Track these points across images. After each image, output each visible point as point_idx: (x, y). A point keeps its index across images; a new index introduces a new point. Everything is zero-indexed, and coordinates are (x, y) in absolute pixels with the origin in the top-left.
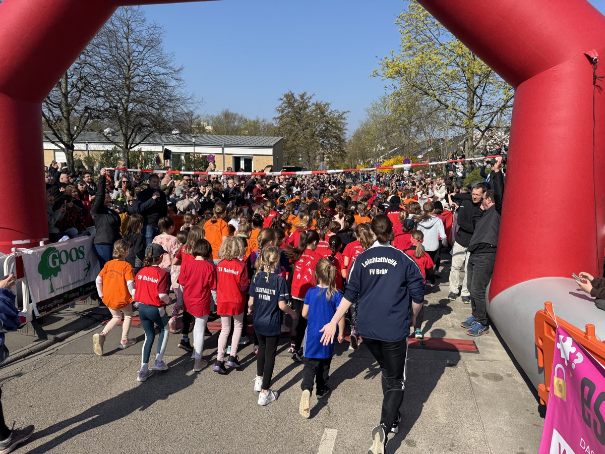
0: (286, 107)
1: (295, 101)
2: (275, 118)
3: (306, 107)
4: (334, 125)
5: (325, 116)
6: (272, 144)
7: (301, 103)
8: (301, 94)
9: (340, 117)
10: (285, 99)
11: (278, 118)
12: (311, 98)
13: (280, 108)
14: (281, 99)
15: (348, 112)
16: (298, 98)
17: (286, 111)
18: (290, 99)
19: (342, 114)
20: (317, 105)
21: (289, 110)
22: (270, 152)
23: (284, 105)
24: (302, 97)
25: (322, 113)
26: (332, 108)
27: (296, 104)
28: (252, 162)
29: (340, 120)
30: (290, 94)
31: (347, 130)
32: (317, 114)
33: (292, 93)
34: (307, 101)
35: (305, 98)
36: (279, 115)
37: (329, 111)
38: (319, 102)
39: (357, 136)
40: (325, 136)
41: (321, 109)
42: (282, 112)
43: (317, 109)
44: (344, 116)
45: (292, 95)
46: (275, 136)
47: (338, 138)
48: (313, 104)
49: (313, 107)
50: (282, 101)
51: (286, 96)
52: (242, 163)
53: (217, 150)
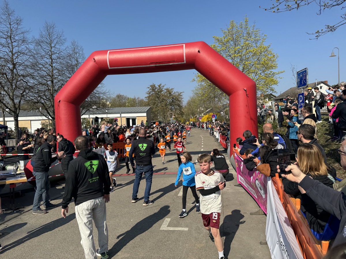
1: (156, 88)
2: (146, 97)
3: (161, 91)
4: (177, 99)
5: (171, 95)
6: (146, 111)
7: (159, 89)
9: (179, 95)
10: (150, 88)
11: (147, 97)
12: (164, 86)
13: (148, 92)
14: (149, 88)
15: (183, 92)
16: (158, 87)
18: (153, 87)
20: (167, 89)
21: (153, 93)
22: (145, 114)
23: (150, 90)
24: (159, 86)
25: (170, 93)
26: (175, 91)
27: (156, 90)
28: (136, 120)
29: (179, 97)
31: (183, 101)
32: (167, 94)
33: (155, 84)
34: (162, 88)
35: (161, 86)
36: (147, 95)
37: (173, 92)
38: (168, 88)
39: (189, 104)
40: (172, 105)
41: (169, 92)
42: (150, 94)
43: (167, 92)
44: (181, 94)
45: (154, 85)
46: (146, 106)
47: (179, 105)
48: (165, 89)
49: (165, 91)
51: (151, 86)
52: (131, 121)
53: (118, 115)
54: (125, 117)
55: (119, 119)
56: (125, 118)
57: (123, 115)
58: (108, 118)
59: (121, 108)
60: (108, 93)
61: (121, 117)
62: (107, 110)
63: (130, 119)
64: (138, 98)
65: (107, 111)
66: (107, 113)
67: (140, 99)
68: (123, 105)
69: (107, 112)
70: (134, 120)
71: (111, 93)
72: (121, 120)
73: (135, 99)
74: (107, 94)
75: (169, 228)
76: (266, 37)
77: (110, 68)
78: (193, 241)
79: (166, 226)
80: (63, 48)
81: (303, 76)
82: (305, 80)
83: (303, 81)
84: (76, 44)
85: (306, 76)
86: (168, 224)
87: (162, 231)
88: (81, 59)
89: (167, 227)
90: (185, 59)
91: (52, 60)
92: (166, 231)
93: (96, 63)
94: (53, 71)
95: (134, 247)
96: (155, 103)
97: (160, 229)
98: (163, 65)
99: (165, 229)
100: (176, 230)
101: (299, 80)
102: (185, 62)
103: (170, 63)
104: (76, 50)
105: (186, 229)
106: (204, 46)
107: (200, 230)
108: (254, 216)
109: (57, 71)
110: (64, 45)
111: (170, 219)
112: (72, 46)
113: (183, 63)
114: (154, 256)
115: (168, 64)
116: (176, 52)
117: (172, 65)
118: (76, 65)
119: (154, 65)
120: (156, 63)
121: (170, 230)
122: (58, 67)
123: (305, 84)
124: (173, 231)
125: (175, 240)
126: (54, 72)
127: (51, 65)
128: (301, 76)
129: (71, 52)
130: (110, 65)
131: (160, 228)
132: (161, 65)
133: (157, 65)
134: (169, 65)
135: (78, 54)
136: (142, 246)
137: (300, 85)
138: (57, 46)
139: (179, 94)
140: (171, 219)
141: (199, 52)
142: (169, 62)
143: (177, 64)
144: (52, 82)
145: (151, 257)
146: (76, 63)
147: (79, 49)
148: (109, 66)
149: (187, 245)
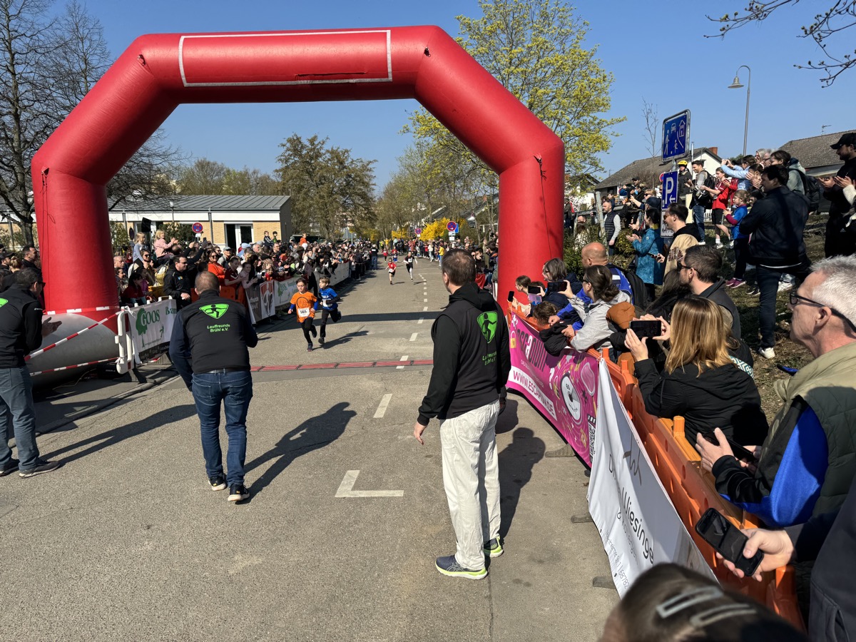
0: (291, 156)
1: (302, 147)
2: (277, 171)
3: (318, 155)
4: (358, 179)
5: (345, 167)
6: (279, 206)
7: (311, 150)
8: (310, 138)
9: (365, 168)
10: (288, 145)
11: (280, 170)
12: (324, 142)
13: (282, 157)
14: (284, 145)
15: (375, 161)
16: (308, 144)
17: (291, 161)
18: (296, 145)
19: (368, 165)
20: (332, 152)
21: (296, 159)
22: (276, 216)
23: (288, 152)
24: (312, 141)
25: (341, 163)
26: (353, 156)
27: (304, 152)
28: (252, 230)
29: (365, 173)
30: (295, 138)
31: (375, 185)
32: (334, 164)
33: (299, 136)
34: (318, 147)
35: (316, 143)
36: (280, 166)
37: (350, 160)
38: (335, 149)
39: (390, 193)
40: (347, 193)
41: (338, 157)
42: (287, 161)
43: (333, 158)
44: (369, 167)
45: (298, 139)
46: (278, 194)
47: (364, 196)
48: (328, 151)
49: (328, 156)
50: (285, 148)
51: (289, 141)
52: (238, 232)
53: (204, 216)
54: (223, 221)
55: (206, 227)
56: (223, 223)
57: (216, 216)
58: (176, 223)
59: (211, 196)
60: (176, 156)
61: (210, 221)
62: (173, 200)
63: (236, 227)
64: (254, 172)
65: (172, 204)
66: (173, 210)
67: (259, 176)
68: (216, 190)
69: (173, 208)
70: (246, 231)
71: (183, 155)
72: (210, 229)
73: (246, 173)
74: (172, 157)
75: (358, 492)
76: (586, 27)
77: (186, 84)
78: (417, 520)
79: (350, 489)
80: (43, 20)
81: (678, 128)
82: (683, 140)
83: (678, 142)
84: (81, 13)
85: (684, 131)
86: (353, 483)
87: (339, 500)
88: (98, 57)
89: (354, 489)
90: (390, 70)
91: (13, 56)
92: (350, 500)
93: (149, 69)
94: (16, 87)
95: (273, 541)
96: (303, 187)
97: (336, 496)
98: (333, 82)
99: (347, 496)
100: (374, 498)
101: (667, 140)
102: (390, 78)
103: (352, 78)
104: (81, 30)
105: (399, 493)
106: (441, 38)
107: (431, 494)
108: (554, 459)
109: (28, 87)
110: (46, 13)
111: (358, 472)
112: (70, 19)
113: (384, 80)
114: (326, 560)
115: (346, 81)
116: (367, 49)
117: (356, 83)
118: (84, 73)
119: (309, 82)
120: (314, 77)
121: (360, 498)
122: (32, 75)
123: (681, 150)
124: (369, 500)
125: (373, 519)
126: (21, 89)
127: (11, 69)
128: (674, 129)
129: (68, 36)
130: (186, 76)
131: (335, 492)
132: (328, 82)
133: (317, 82)
134: (348, 83)
135: (87, 43)
136: (294, 538)
137: (669, 152)
138: (26, 15)
139: (363, 166)
140: (361, 473)
141: (426, 52)
142: (349, 76)
143: (369, 83)
144: (17, 117)
145: (319, 561)
146: (83, 66)
147: (91, 27)
148: (184, 79)
149: (403, 530)
